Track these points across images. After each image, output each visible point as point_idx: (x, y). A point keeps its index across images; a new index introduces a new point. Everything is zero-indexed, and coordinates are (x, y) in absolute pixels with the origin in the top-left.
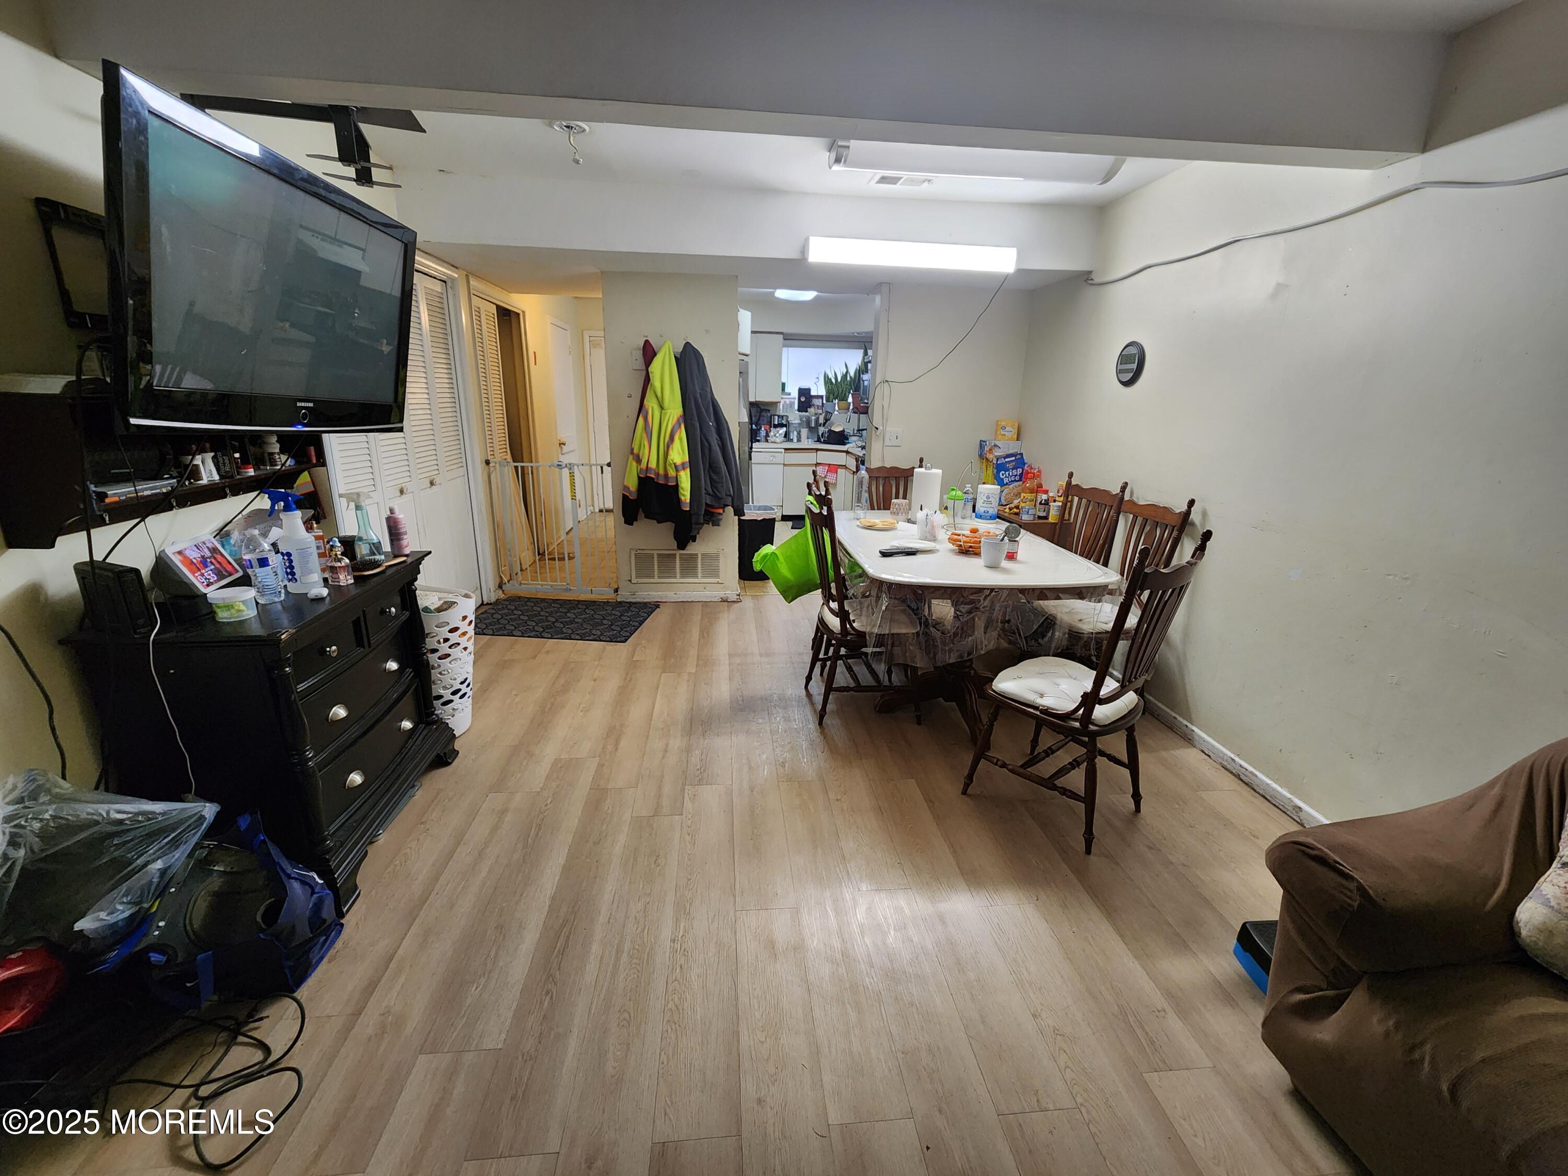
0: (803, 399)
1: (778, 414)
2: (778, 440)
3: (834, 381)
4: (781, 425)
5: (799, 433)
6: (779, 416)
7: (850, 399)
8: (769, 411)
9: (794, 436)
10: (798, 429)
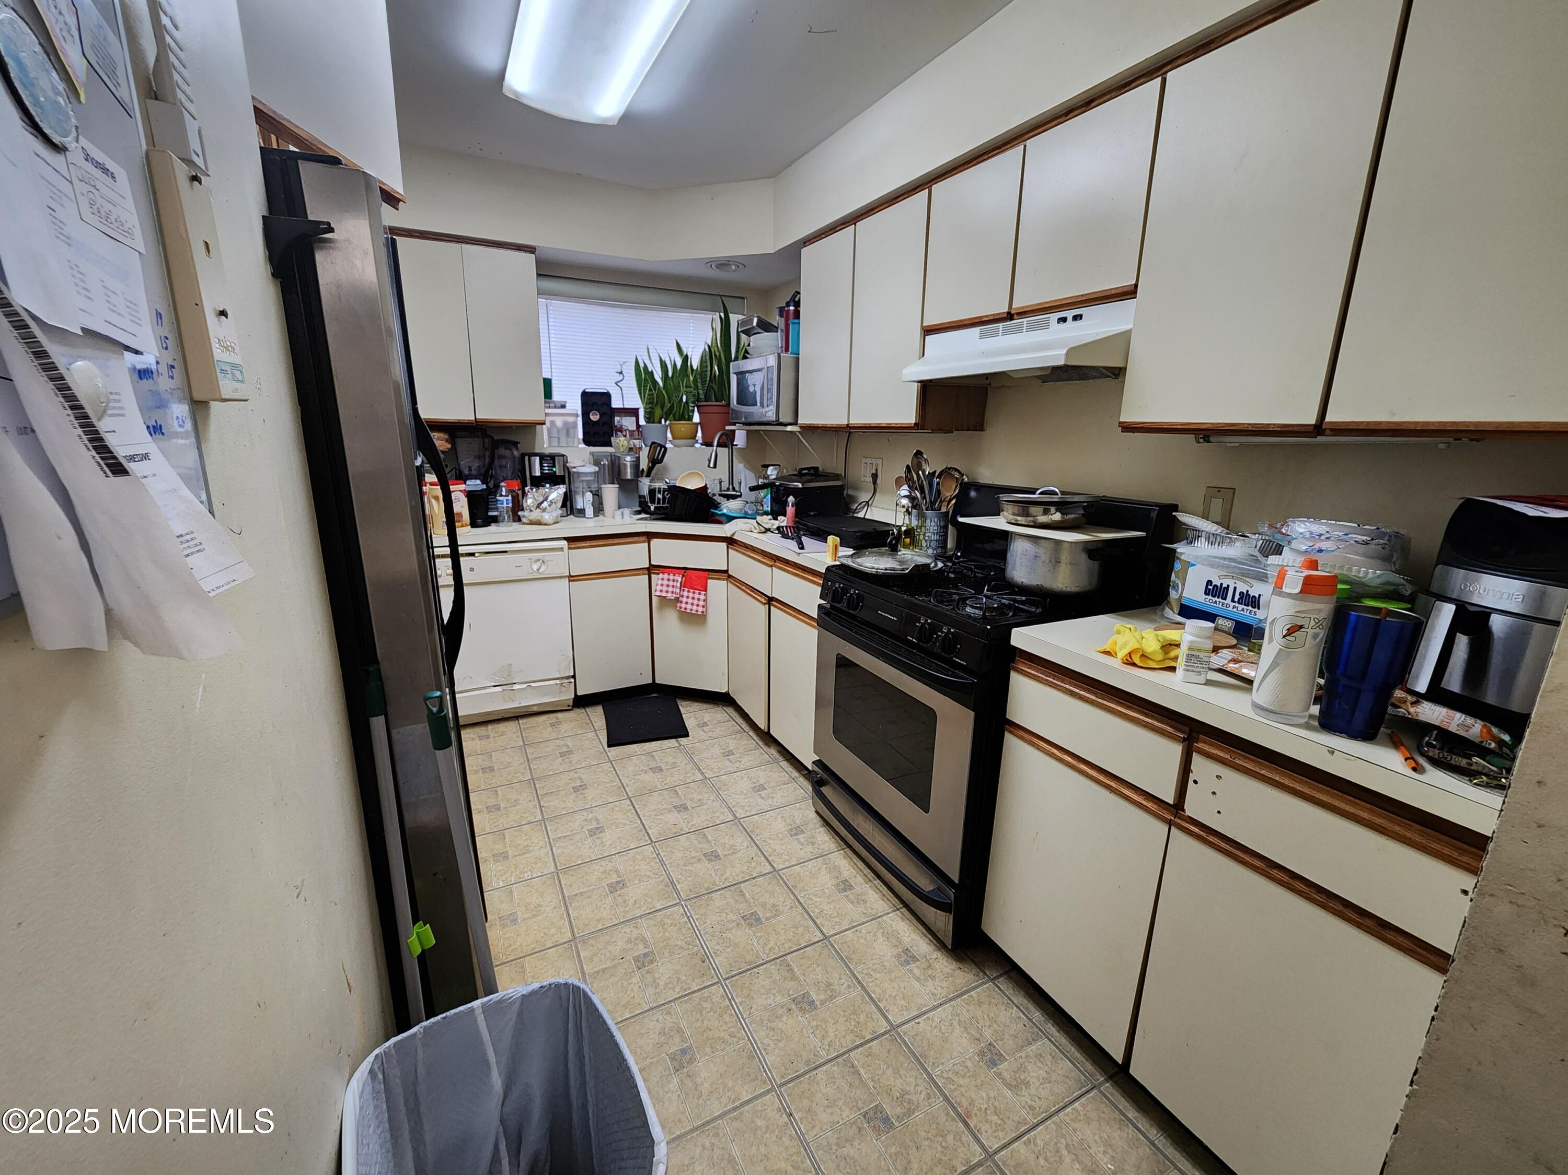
0: (595, 417)
1: (537, 451)
2: (547, 517)
3: (658, 376)
4: (555, 480)
5: (597, 495)
6: (543, 457)
7: (696, 418)
8: (515, 444)
9: (584, 501)
10: (594, 487)
